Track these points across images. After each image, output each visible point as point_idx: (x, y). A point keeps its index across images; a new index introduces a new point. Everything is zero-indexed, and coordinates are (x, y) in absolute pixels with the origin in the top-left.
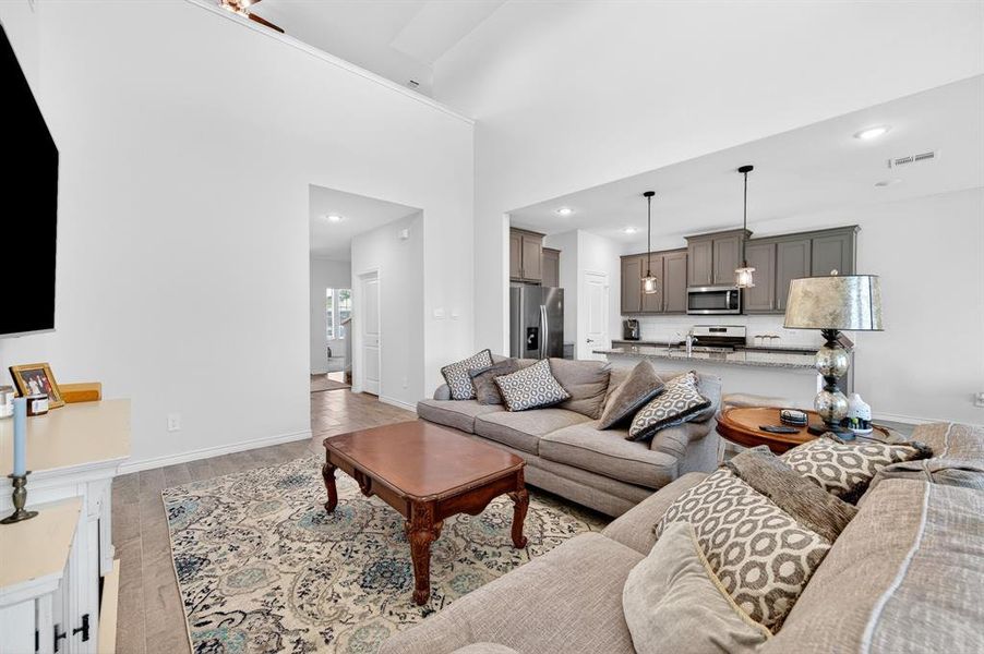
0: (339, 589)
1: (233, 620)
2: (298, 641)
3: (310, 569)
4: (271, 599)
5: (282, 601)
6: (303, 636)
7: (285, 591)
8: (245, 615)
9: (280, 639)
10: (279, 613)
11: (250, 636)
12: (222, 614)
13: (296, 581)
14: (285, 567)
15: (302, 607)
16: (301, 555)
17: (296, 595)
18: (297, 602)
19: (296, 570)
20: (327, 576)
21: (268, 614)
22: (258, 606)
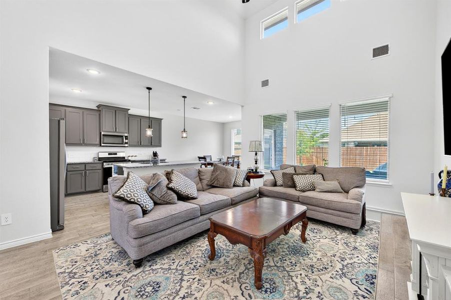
0: (315, 260)
1: (356, 282)
2: (342, 261)
3: (313, 272)
4: (338, 276)
5: (335, 273)
6: (340, 261)
7: (330, 275)
8: (351, 280)
9: (346, 265)
10: (339, 270)
11: (354, 273)
12: (359, 288)
13: (322, 274)
14: (320, 283)
15: (331, 266)
16: (307, 280)
17: (328, 270)
18: (330, 268)
19: (317, 277)
20: (312, 266)
21: (343, 273)
22: (344, 278)
